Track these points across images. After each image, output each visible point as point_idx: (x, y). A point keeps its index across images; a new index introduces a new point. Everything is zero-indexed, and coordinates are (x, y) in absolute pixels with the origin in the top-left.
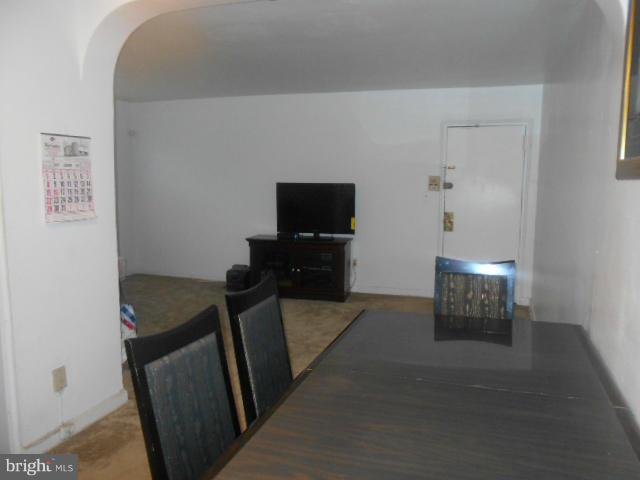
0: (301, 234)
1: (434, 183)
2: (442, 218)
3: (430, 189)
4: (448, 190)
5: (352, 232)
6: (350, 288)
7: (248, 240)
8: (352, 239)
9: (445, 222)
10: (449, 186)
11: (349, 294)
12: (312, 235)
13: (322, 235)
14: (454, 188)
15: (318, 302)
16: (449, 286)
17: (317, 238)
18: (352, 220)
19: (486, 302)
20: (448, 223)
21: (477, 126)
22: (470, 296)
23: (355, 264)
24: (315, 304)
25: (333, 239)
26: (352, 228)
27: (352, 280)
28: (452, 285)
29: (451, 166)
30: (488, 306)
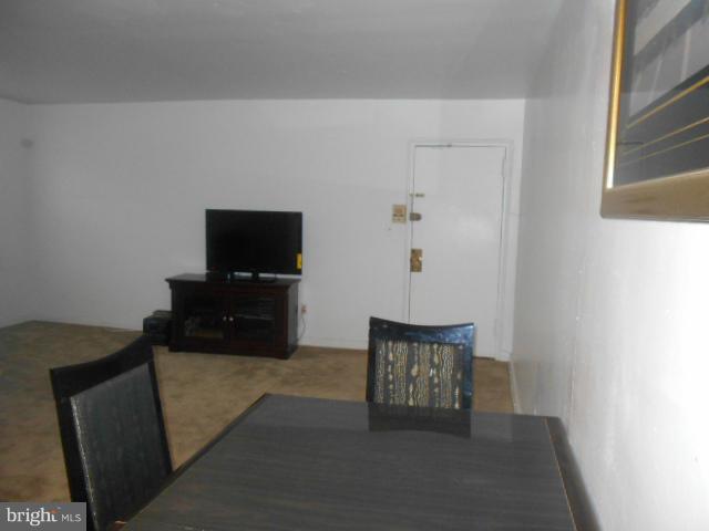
0: (236, 273)
1: (398, 213)
2: (409, 256)
3: (394, 220)
4: (415, 223)
5: (299, 272)
6: (297, 340)
7: (167, 280)
8: (298, 280)
9: (411, 261)
10: (416, 217)
11: (295, 347)
12: (250, 275)
13: (262, 275)
14: (422, 221)
15: (254, 359)
16: (386, 358)
17: (255, 278)
18: (299, 257)
19: (436, 380)
20: (415, 263)
21: (449, 146)
22: (414, 372)
23: (304, 311)
24: (250, 362)
25: (275, 280)
26: (299, 266)
27: (300, 330)
28: (391, 357)
29: (420, 192)
30: (438, 385)
